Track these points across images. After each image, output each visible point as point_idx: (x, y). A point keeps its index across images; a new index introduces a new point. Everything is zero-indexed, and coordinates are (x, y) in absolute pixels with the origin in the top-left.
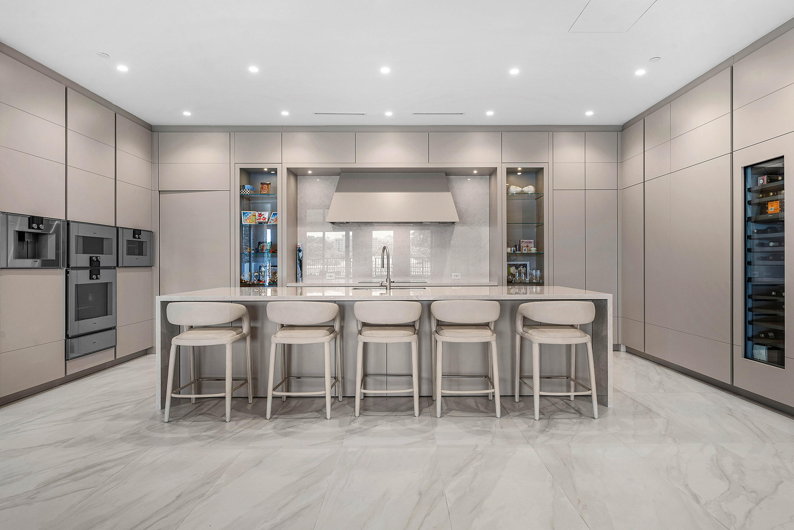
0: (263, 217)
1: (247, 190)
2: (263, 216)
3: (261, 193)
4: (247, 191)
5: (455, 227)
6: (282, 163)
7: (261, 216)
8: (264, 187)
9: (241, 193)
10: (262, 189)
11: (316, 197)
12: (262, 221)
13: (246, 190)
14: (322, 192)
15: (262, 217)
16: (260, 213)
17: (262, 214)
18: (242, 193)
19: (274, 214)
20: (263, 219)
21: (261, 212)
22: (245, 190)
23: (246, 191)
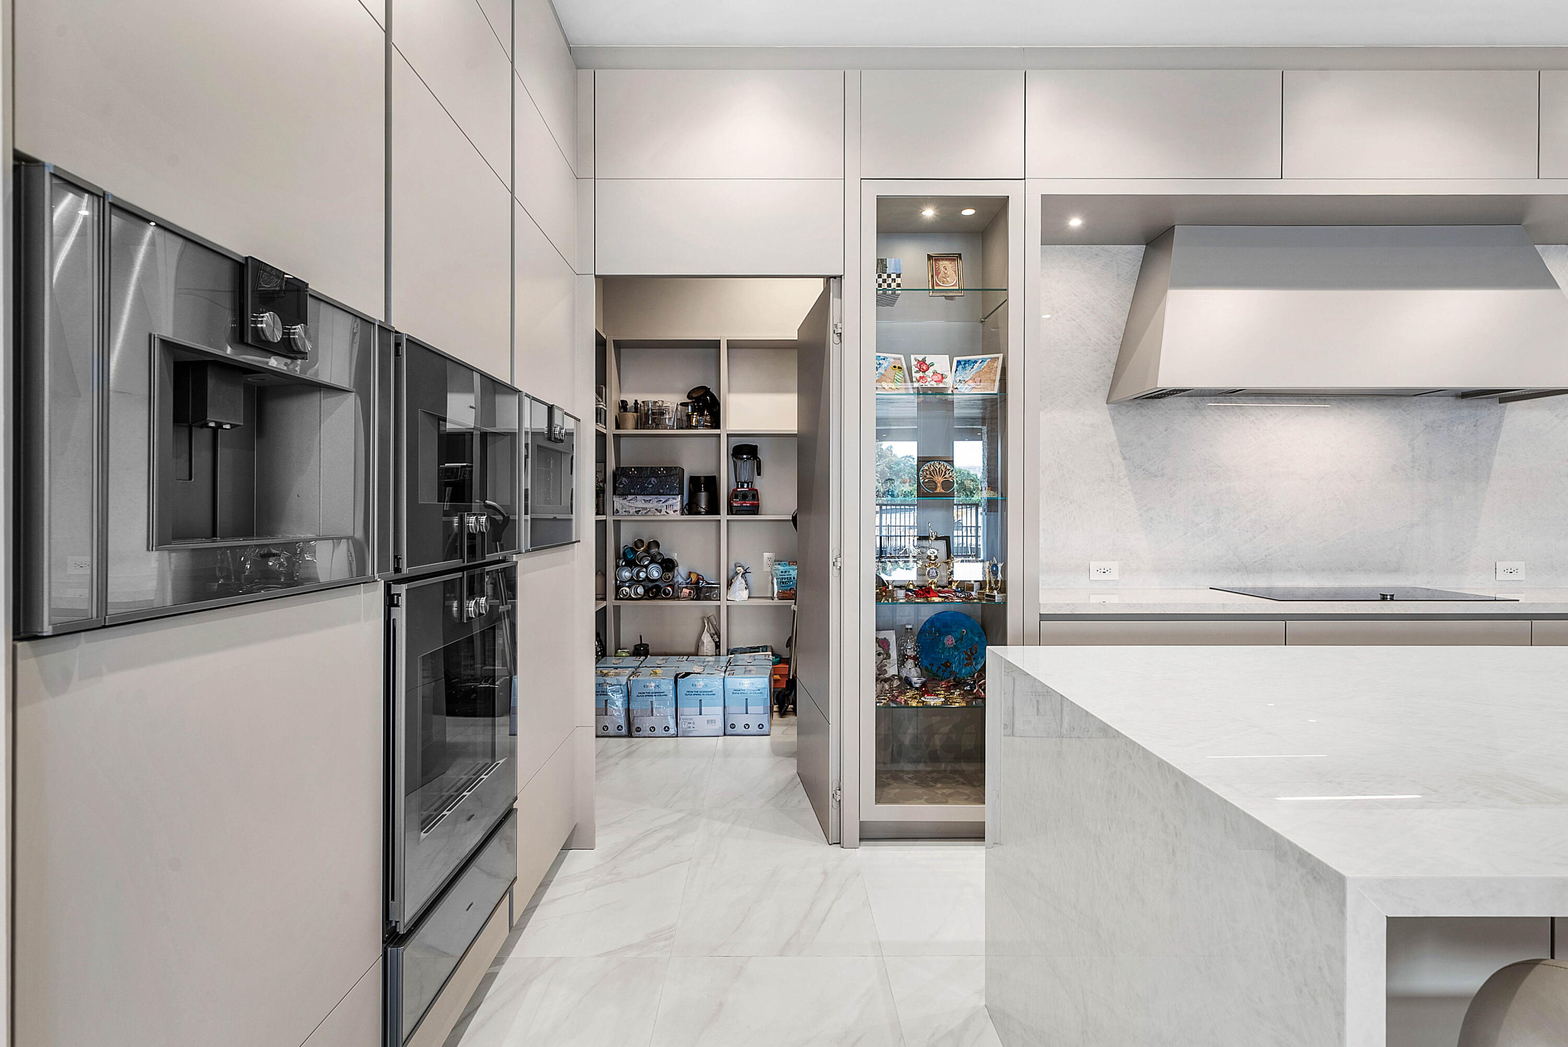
0: (935, 373)
1: (894, 276)
2: (931, 369)
3: (936, 288)
4: (894, 280)
5: (1507, 412)
6: (1025, 179)
7: (928, 369)
8: (943, 269)
9: (880, 285)
10: (938, 274)
11: (1057, 312)
12: (935, 386)
13: (889, 276)
14: (1077, 296)
15: (929, 373)
16: (920, 358)
17: (927, 362)
18: (885, 286)
19: (959, 362)
20: (936, 378)
21: (925, 356)
22: (885, 276)
23: (889, 281)
